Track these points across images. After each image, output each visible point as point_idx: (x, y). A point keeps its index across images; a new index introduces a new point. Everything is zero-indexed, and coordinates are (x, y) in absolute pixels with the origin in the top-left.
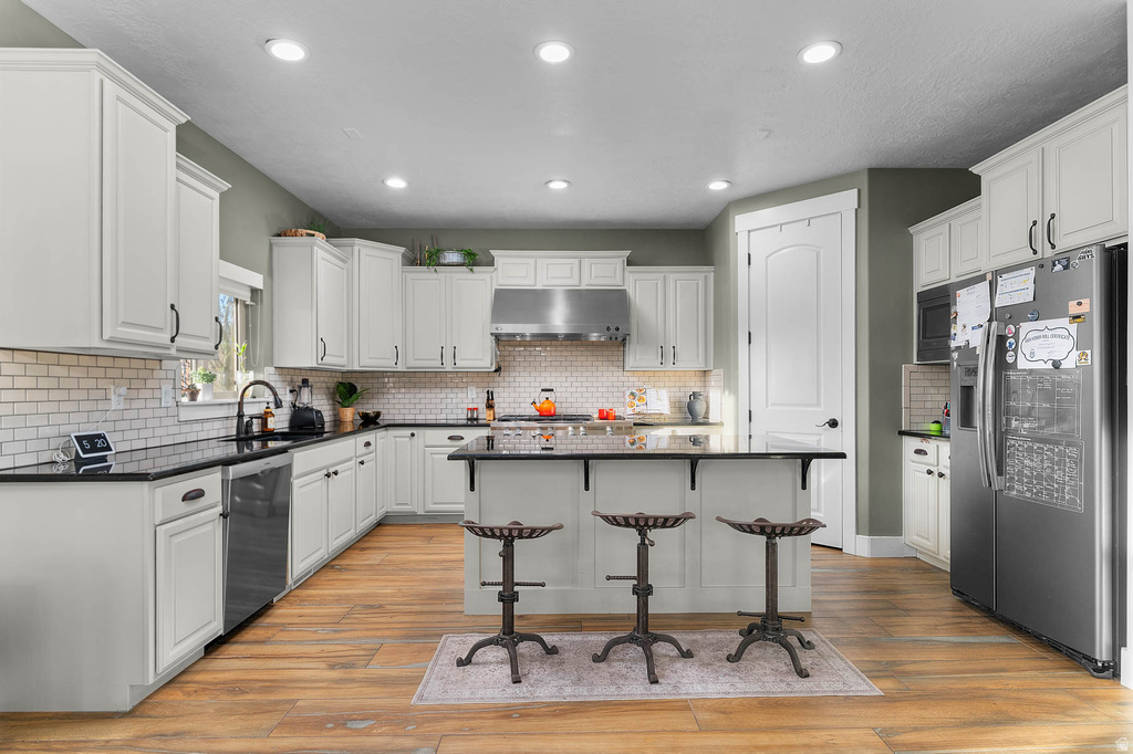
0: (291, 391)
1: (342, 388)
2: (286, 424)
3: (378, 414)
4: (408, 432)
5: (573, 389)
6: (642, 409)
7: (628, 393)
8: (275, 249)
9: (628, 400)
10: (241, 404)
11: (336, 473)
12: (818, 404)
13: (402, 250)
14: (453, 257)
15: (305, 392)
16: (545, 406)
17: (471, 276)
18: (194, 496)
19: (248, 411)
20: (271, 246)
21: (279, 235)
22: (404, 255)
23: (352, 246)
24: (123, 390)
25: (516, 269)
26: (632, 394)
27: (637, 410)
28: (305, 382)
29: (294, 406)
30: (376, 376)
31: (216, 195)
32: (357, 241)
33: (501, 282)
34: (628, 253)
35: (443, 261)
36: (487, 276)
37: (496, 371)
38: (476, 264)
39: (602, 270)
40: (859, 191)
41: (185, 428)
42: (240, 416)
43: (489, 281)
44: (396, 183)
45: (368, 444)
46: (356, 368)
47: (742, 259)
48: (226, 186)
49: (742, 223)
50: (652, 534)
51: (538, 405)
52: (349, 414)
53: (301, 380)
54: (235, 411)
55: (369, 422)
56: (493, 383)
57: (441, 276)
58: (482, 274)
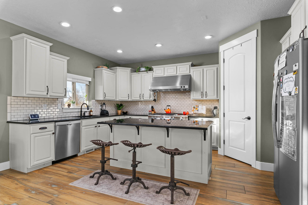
0: (101, 106)
2: (100, 114)
3: (127, 112)
5: (178, 106)
6: (196, 112)
7: (193, 107)
8: (95, 71)
9: (192, 109)
10: (81, 109)
11: (99, 126)
12: (244, 111)
13: (130, 68)
14: (143, 69)
15: (104, 106)
16: (167, 111)
17: (147, 74)
18: (43, 128)
20: (94, 71)
21: (97, 68)
22: (131, 70)
23: (117, 69)
25: (160, 71)
27: (194, 112)
28: (104, 104)
29: (101, 109)
31: (66, 61)
32: (118, 67)
33: (155, 75)
34: (191, 63)
35: (140, 71)
37: (154, 100)
38: (149, 70)
39: (183, 69)
40: (257, 30)
41: (65, 114)
43: (152, 75)
44: (120, 51)
47: (222, 61)
48: (68, 58)
49: (222, 48)
51: (166, 110)
52: (120, 112)
53: (103, 103)
54: (80, 110)
55: (125, 114)
56: (153, 104)
57: (140, 75)
58: (150, 73)
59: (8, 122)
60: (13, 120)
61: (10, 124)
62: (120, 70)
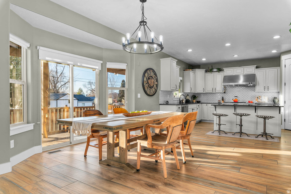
1: (193, 96)
2: (185, 102)
3: (200, 101)
4: (206, 104)
5: (243, 97)
6: (260, 101)
8: (184, 73)
9: (256, 99)
11: (194, 109)
13: (205, 69)
14: (215, 70)
15: (188, 97)
16: (236, 100)
17: (219, 73)
18: (179, 108)
19: (181, 99)
22: (205, 71)
24: (169, 96)
25: (229, 72)
26: (257, 97)
27: (258, 101)
29: (186, 99)
30: (200, 94)
33: (225, 74)
34: (256, 66)
35: (213, 71)
36: (222, 74)
37: (224, 93)
38: (220, 71)
39: (250, 70)
41: (174, 101)
42: (180, 100)
43: (223, 74)
44: (204, 59)
45: (198, 106)
46: (196, 92)
47: (283, 66)
48: (180, 67)
49: (283, 58)
50: (243, 117)
51: (234, 100)
52: (194, 101)
55: (198, 102)
56: (223, 95)
57: (213, 74)
58: (221, 73)
59: (160, 104)
60: (161, 103)
61: (160, 106)
62: (198, 71)
